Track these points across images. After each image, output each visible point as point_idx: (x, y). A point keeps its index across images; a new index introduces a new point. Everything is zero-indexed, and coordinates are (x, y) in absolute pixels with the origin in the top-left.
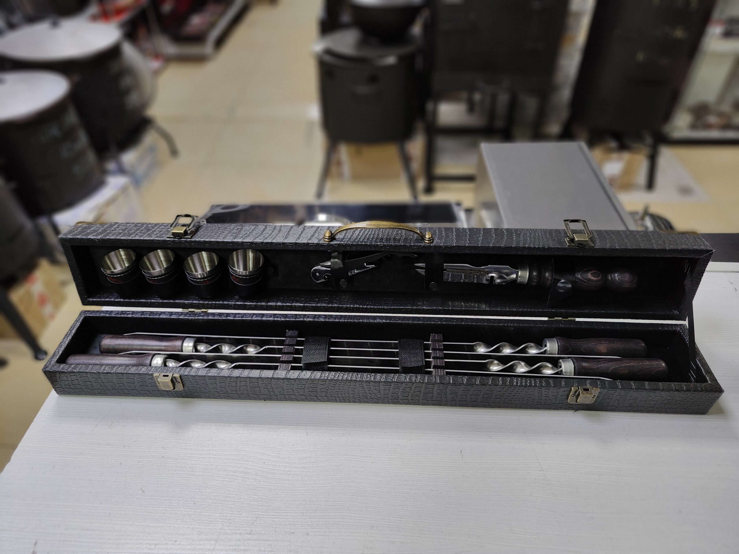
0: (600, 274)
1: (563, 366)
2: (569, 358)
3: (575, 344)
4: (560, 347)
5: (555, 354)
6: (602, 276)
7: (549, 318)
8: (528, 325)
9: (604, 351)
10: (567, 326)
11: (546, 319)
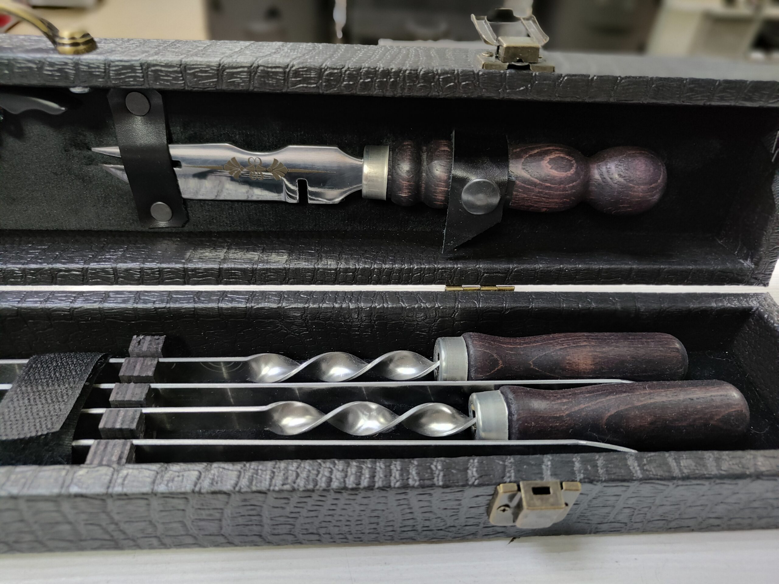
0: (574, 162)
1: (479, 414)
2: (497, 387)
3: (511, 349)
4: (472, 359)
5: (462, 380)
6: (577, 168)
7: (448, 285)
8: (394, 306)
9: (584, 366)
10: (492, 304)
11: (441, 288)
